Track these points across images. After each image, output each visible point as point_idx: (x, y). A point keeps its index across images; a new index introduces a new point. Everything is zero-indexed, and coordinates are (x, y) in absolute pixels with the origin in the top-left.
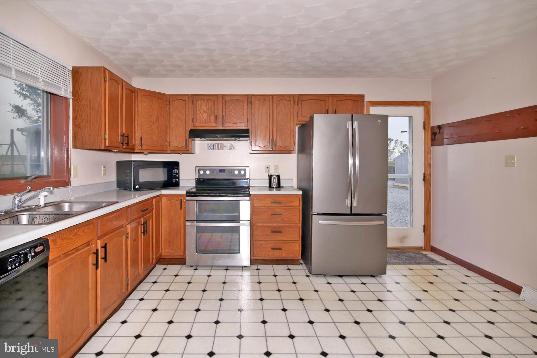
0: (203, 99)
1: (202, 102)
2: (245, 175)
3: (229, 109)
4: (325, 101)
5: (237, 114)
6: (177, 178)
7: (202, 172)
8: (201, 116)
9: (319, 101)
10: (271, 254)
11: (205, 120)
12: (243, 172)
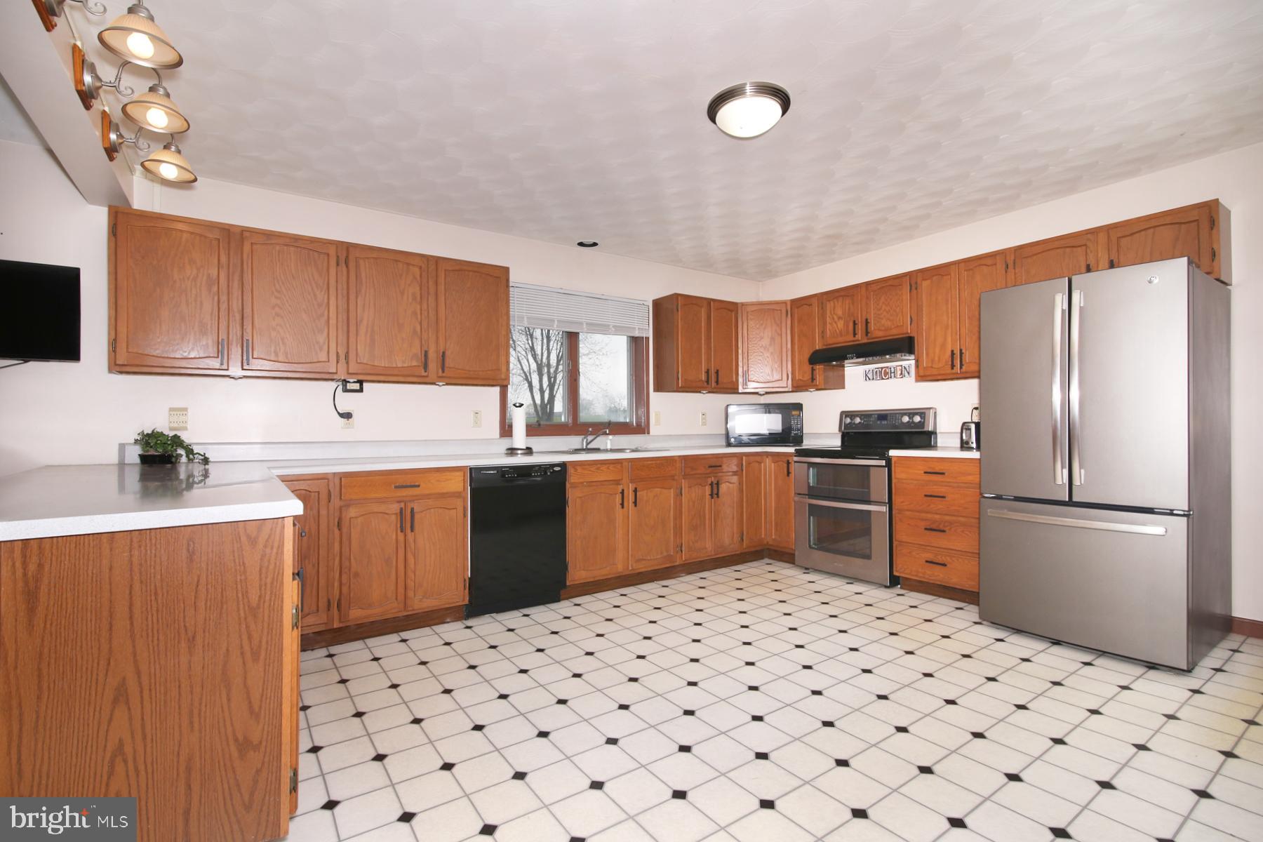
0: (837, 298)
1: (836, 303)
2: (922, 424)
3: (878, 305)
4: (1085, 245)
5: (891, 312)
6: (798, 430)
7: (848, 420)
8: (835, 325)
9: (1068, 250)
10: (929, 572)
11: (841, 332)
12: (917, 419)
